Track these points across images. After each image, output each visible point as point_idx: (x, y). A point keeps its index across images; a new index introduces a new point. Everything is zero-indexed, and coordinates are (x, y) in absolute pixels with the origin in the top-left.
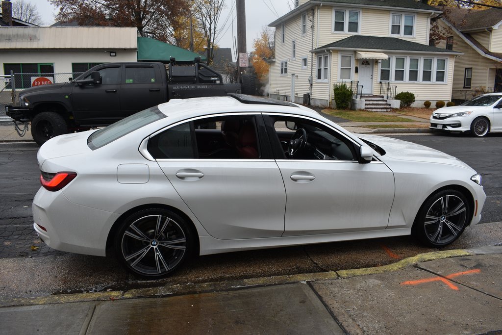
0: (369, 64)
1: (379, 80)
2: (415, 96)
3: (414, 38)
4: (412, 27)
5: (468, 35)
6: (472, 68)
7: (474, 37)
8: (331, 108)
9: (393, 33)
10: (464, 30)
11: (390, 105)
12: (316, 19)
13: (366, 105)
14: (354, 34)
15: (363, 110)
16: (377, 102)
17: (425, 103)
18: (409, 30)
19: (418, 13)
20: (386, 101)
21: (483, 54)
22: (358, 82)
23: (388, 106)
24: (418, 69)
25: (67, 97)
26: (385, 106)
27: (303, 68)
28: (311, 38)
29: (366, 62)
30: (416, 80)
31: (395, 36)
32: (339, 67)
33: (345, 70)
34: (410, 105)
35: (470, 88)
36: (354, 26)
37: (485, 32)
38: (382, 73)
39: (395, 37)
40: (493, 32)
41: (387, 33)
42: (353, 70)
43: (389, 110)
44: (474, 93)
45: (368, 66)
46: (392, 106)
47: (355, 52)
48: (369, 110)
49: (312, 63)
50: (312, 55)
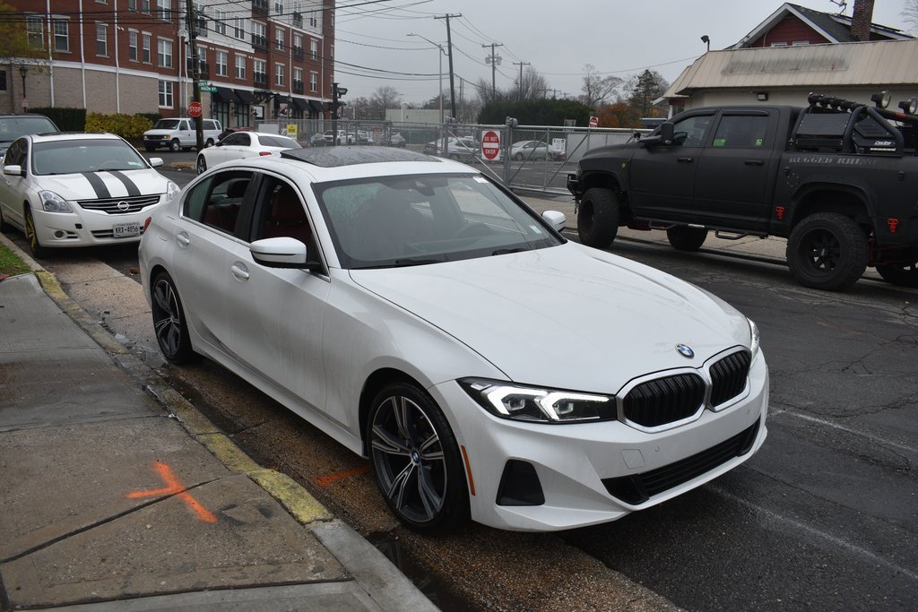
25: (624, 165)
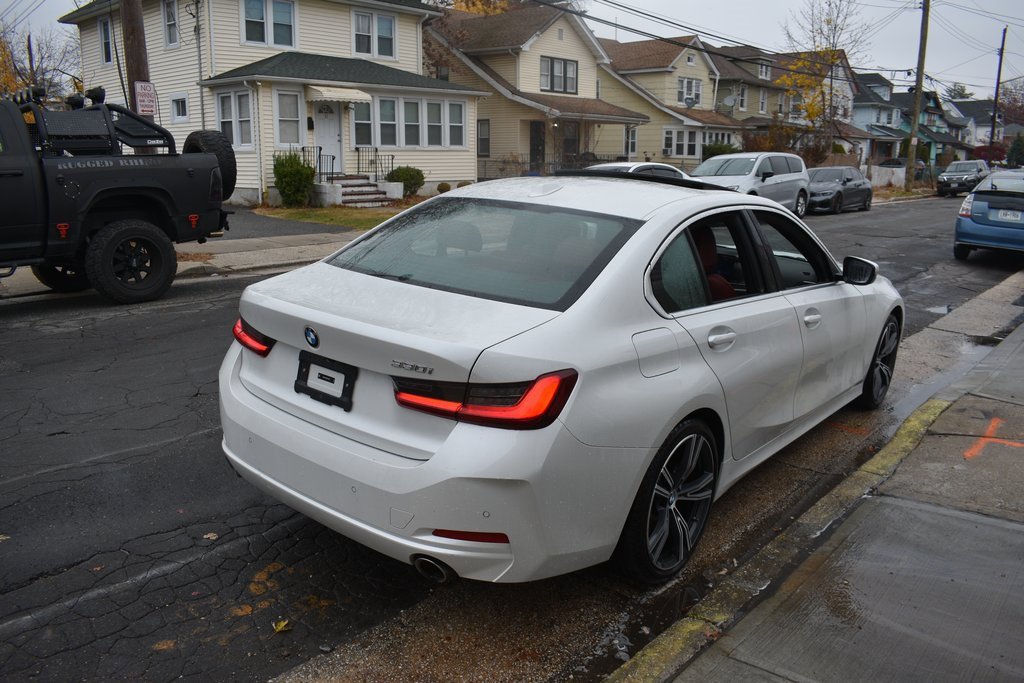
0: (332, 112)
1: (353, 145)
2: (425, 174)
3: (397, 62)
4: (391, 40)
5: (477, 59)
6: (488, 120)
7: (487, 62)
8: (268, 206)
9: (359, 49)
10: (470, 50)
11: (385, 193)
12: (204, 14)
13: (344, 194)
14: (287, 49)
15: (340, 206)
16: (360, 189)
17: (439, 186)
18: (387, 46)
19: (401, 14)
20: (376, 186)
21: (509, 95)
22: (321, 149)
23: (382, 196)
24: (420, 123)
26: (378, 196)
27: (175, 121)
28: (196, 54)
29: (327, 108)
30: (417, 143)
31: (363, 56)
32: (277, 117)
33: (287, 123)
34: (416, 191)
35: (488, 156)
36: (284, 33)
37: (508, 54)
38: (357, 129)
39: (364, 58)
40: (521, 54)
41: (347, 50)
42: (304, 124)
43: (386, 203)
44: (501, 166)
45: (330, 116)
46: (388, 195)
47: (306, 87)
48: (350, 205)
49: (203, 109)
50: (202, 93)
